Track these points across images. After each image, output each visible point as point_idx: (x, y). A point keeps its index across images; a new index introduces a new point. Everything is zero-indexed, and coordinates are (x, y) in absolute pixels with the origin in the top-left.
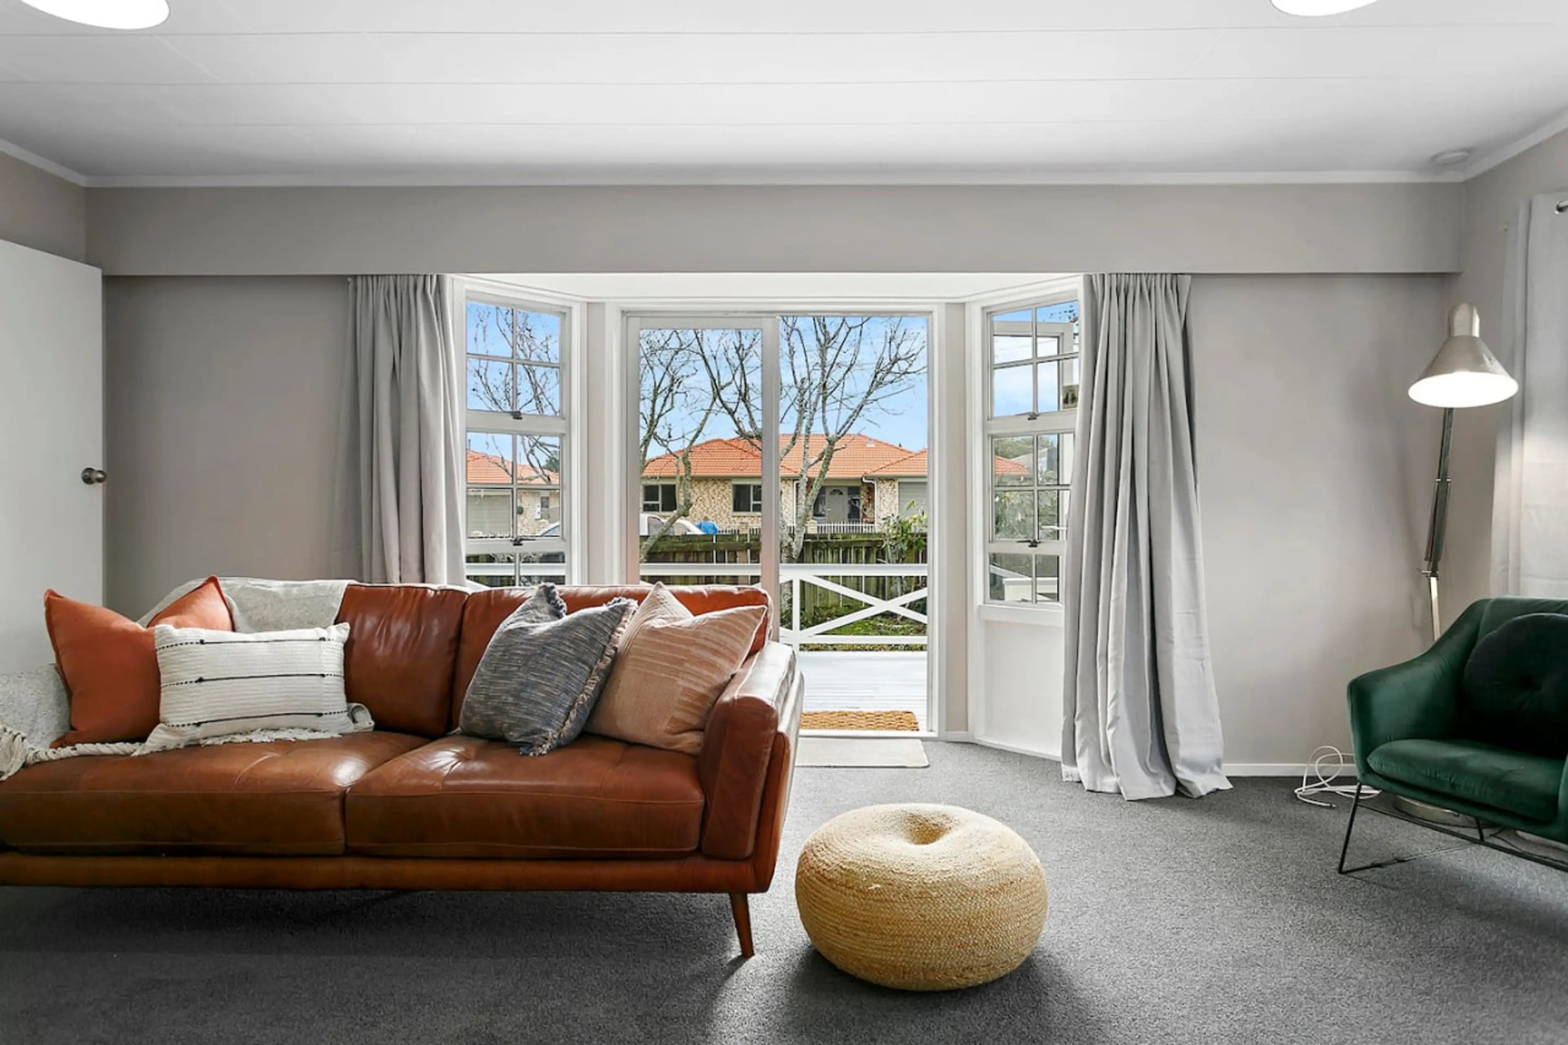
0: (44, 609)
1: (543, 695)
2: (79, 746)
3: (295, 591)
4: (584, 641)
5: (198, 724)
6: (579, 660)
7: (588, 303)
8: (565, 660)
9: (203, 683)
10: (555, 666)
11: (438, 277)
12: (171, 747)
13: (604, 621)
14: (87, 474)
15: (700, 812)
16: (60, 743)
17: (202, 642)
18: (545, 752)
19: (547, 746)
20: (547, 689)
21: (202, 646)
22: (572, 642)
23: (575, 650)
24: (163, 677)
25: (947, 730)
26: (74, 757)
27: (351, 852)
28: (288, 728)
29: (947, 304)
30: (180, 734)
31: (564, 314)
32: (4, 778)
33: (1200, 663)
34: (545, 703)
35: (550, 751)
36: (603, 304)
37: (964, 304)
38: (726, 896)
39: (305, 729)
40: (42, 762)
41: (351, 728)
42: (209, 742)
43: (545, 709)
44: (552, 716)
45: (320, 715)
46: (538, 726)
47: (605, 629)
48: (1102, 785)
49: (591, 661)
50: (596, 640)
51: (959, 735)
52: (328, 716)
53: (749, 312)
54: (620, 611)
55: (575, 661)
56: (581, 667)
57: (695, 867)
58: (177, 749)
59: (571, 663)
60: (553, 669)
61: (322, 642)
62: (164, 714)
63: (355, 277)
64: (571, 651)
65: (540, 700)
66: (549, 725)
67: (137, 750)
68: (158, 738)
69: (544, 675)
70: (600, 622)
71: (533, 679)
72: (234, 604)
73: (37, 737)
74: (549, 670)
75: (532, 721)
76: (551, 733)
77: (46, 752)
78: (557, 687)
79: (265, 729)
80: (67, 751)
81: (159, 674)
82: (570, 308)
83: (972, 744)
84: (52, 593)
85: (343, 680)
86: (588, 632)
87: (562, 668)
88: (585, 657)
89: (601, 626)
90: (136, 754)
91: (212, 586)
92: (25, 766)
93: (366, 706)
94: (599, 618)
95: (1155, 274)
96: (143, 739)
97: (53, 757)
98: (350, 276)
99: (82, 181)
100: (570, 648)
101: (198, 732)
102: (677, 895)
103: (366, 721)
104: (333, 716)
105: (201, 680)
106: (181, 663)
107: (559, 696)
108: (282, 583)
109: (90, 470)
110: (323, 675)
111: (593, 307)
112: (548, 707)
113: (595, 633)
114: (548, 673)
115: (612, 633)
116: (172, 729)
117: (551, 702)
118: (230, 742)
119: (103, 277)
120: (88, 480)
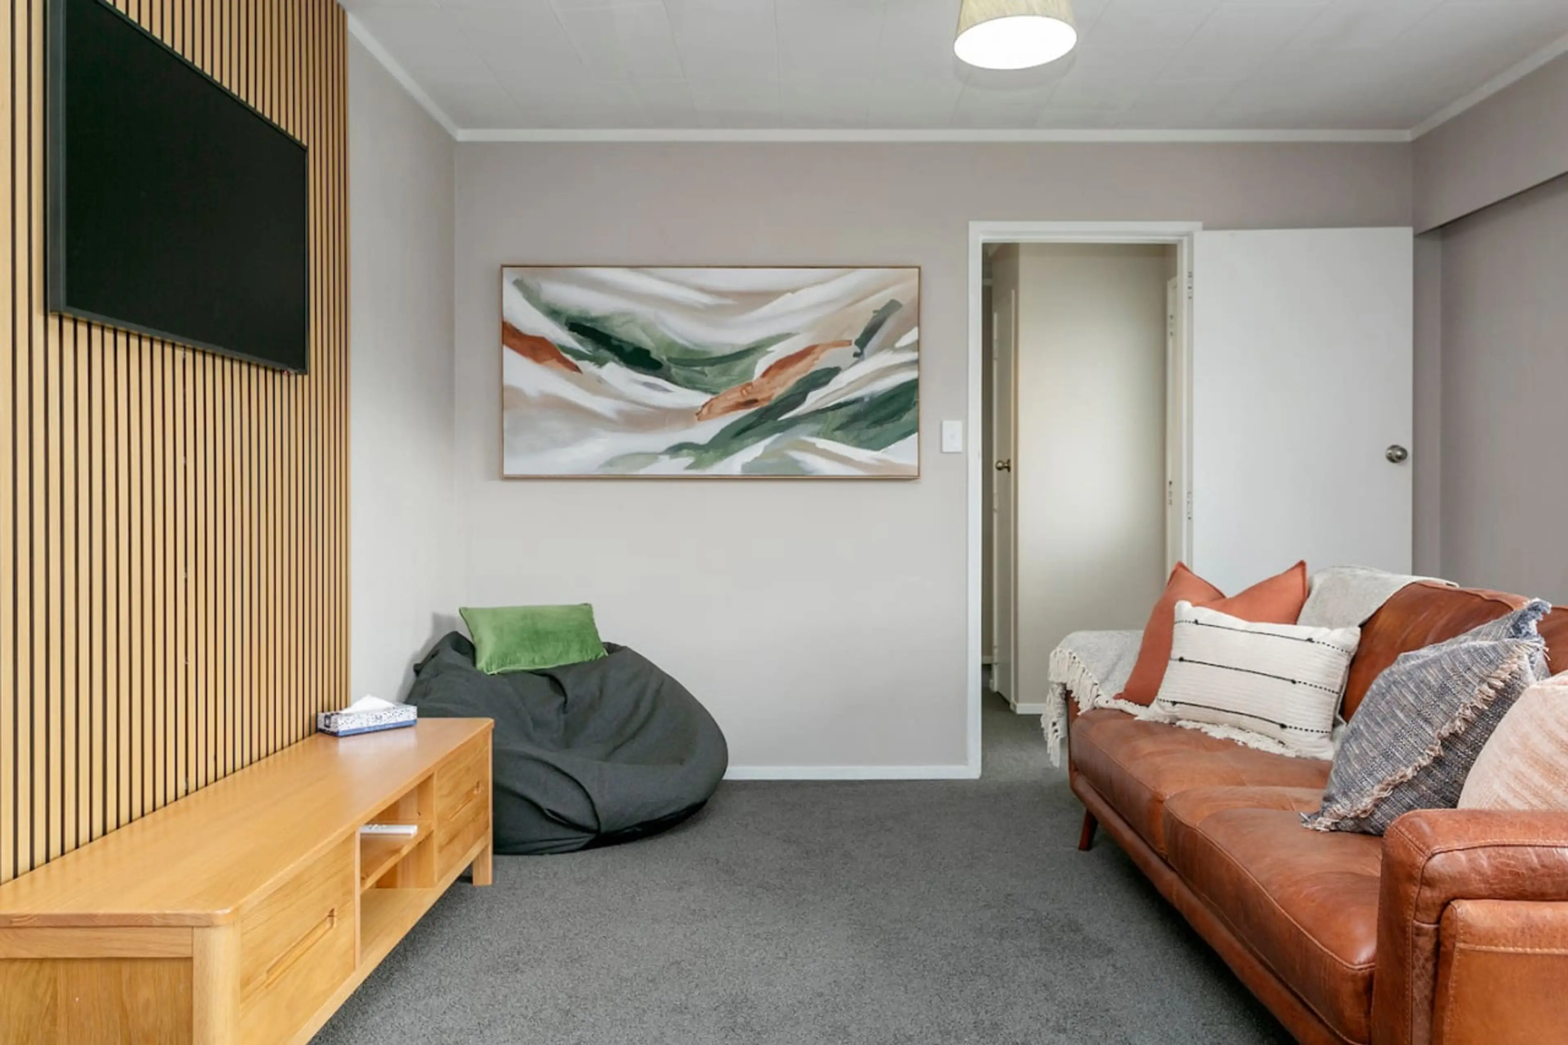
2: (1121, 701)
5: (1174, 703)
9: (1184, 663)
12: (1155, 719)
14: (1390, 451)
17: (1196, 622)
21: (1198, 626)
24: (1172, 652)
26: (1115, 710)
27: (1174, 870)
28: (1250, 731)
30: (1162, 709)
32: (1079, 714)
35: (1329, 831)
39: (1270, 739)
41: (1329, 753)
42: (1179, 724)
43: (1352, 773)
44: (1354, 783)
45: (1283, 726)
46: (1335, 792)
47: (1471, 677)
49: (1436, 722)
50: (1449, 689)
52: (1293, 730)
55: (1412, 715)
56: (1419, 727)
58: (1164, 724)
59: (1407, 716)
60: (1385, 719)
61: (1309, 643)
62: (1162, 685)
64: (1412, 699)
66: (1345, 794)
67: (1144, 715)
68: (1154, 707)
69: (1372, 725)
73: (1109, 686)
75: (1332, 784)
76: (1342, 807)
77: (1104, 701)
78: (1378, 746)
79: (1230, 726)
81: (1171, 648)
84: (1182, 565)
85: (1336, 695)
86: (1442, 677)
87: (1394, 721)
91: (1299, 571)
92: (1094, 707)
94: (1465, 658)
96: (1148, 706)
101: (1177, 711)
104: (1298, 731)
105: (1182, 659)
106: (1178, 639)
109: (1394, 447)
110: (1294, 682)
113: (1450, 678)
114: (1378, 724)
115: (1480, 684)
116: (1160, 703)
118: (1196, 729)
119: (1418, 236)
120: (1391, 459)
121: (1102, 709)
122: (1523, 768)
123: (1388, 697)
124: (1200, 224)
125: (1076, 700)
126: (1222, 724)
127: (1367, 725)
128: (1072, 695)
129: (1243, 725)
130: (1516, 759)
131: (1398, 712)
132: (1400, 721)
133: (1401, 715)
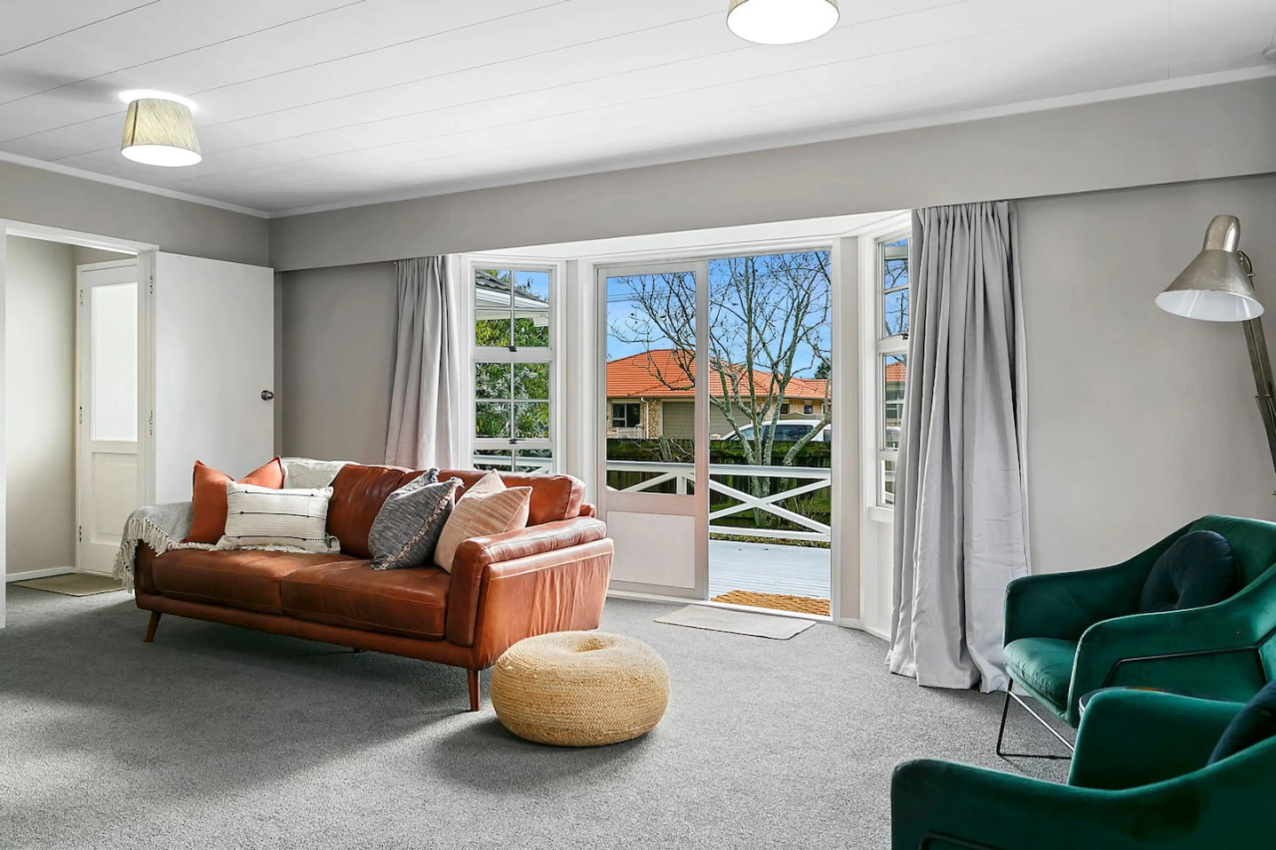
0: (193, 470)
1: (392, 535)
2: (190, 543)
3: (318, 467)
4: (422, 503)
5: (239, 537)
6: (418, 515)
7: (567, 261)
8: (409, 514)
9: (244, 515)
10: (404, 518)
11: (443, 258)
12: (227, 548)
13: (436, 492)
14: (264, 394)
15: (443, 611)
16: (185, 541)
17: (246, 492)
18: (384, 568)
19: (385, 565)
20: (395, 531)
21: (246, 494)
22: (415, 504)
23: (416, 509)
24: (229, 510)
25: (841, 617)
26: (187, 549)
27: (285, 614)
28: (287, 545)
29: (842, 238)
30: (230, 541)
31: (550, 271)
32: (157, 556)
33: (1009, 568)
34: (391, 539)
35: (387, 569)
36: (577, 261)
37: (856, 237)
38: (465, 670)
39: (297, 547)
40: (174, 550)
41: (325, 550)
42: (245, 548)
43: (391, 544)
44: (394, 547)
45: (305, 540)
46: (385, 553)
47: (437, 497)
48: (906, 669)
49: (425, 517)
50: (429, 503)
51: (851, 622)
52: (309, 541)
53: (685, 258)
54: (448, 486)
55: (415, 516)
56: (418, 520)
57: (442, 648)
58: (230, 550)
59: (412, 516)
60: (402, 519)
61: (312, 497)
62: (226, 531)
63: (398, 261)
64: (413, 509)
65: (389, 537)
66: (391, 553)
67: (212, 548)
68: (222, 543)
69: (396, 523)
70: (434, 492)
71: (390, 525)
72: (287, 474)
73: (175, 537)
74: (398, 520)
75: (382, 550)
76: (391, 558)
77: (176, 545)
78: (401, 531)
79: (275, 545)
80: (184, 546)
81: (227, 508)
82: (556, 266)
83: (863, 631)
84: (199, 462)
85: (325, 521)
86: (426, 499)
87: (407, 519)
88: (421, 514)
89: (433, 494)
90: (211, 550)
91: (276, 462)
92: (167, 551)
93: (339, 538)
94: (434, 490)
95: (975, 203)
96: (214, 543)
97: (178, 548)
98: (395, 261)
99: (267, 215)
100: (413, 507)
101: (240, 541)
102: (431, 663)
103: (336, 547)
104: (312, 541)
105: (242, 513)
106: (235, 503)
107: (401, 536)
108: (315, 461)
109: (265, 392)
110: (308, 517)
111: (570, 264)
112: (392, 542)
113: (429, 499)
114: (399, 522)
115: (441, 500)
116: (227, 539)
117: (395, 539)
118: (256, 549)
119: (275, 273)
120: (264, 398)
121: (177, 549)
122: (475, 525)
123: (400, 510)
124: (157, 247)
125: (152, 548)
126: (268, 544)
127: (392, 523)
128: (149, 545)
129: (281, 543)
130: (471, 522)
131: (408, 516)
132: (410, 519)
133: (410, 517)
